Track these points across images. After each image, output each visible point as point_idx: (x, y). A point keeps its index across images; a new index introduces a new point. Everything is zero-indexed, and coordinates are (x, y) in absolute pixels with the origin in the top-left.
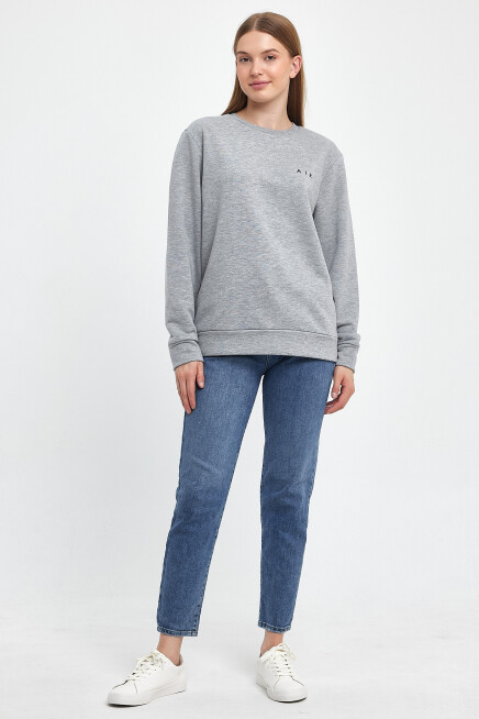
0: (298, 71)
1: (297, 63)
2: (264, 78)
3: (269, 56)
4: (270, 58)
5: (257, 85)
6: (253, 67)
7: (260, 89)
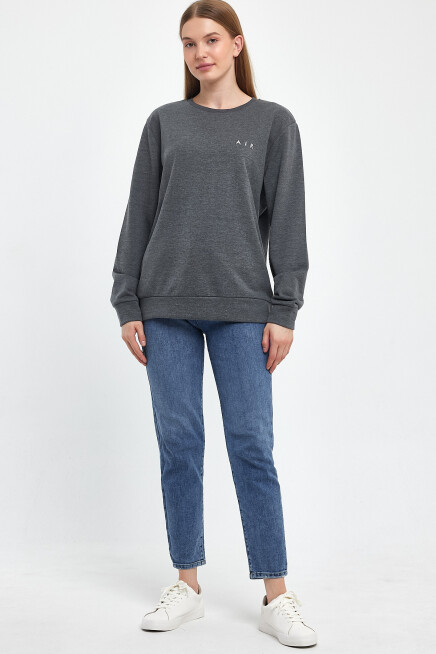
0: (241, 49)
1: (239, 42)
2: (209, 61)
3: (211, 40)
4: (213, 40)
5: (203, 67)
6: (197, 51)
7: (206, 71)
